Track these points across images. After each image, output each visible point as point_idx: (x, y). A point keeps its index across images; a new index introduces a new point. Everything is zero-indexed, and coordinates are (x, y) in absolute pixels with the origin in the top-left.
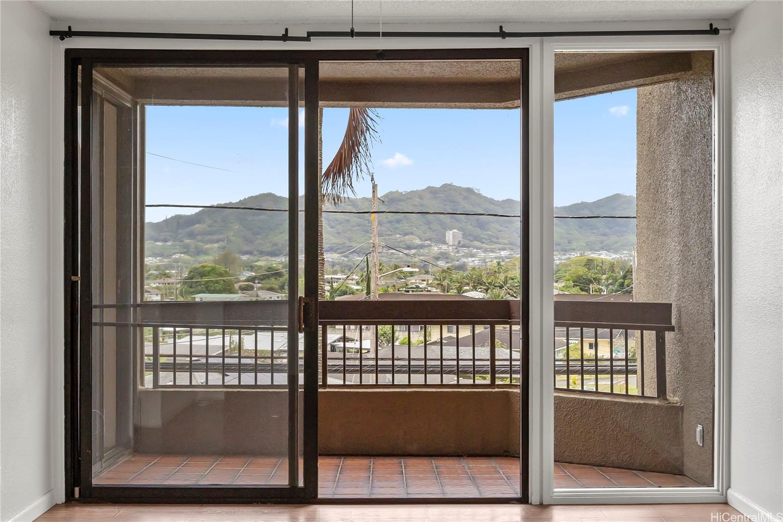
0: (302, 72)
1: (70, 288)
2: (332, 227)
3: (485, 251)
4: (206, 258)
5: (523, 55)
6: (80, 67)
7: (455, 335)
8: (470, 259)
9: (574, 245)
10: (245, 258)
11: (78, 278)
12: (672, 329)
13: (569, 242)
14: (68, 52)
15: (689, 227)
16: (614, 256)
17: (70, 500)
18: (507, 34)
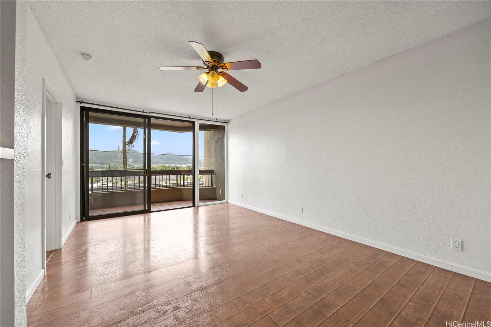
0: (147, 120)
1: (82, 167)
2: (97, 158)
3: (139, 164)
5: (193, 122)
6: (84, 111)
7: (133, 182)
8: (135, 166)
9: (160, 163)
11: (84, 164)
12: (214, 174)
13: (159, 162)
14: (81, 107)
15: (217, 156)
16: (169, 165)
17: (82, 220)
18: (191, 118)
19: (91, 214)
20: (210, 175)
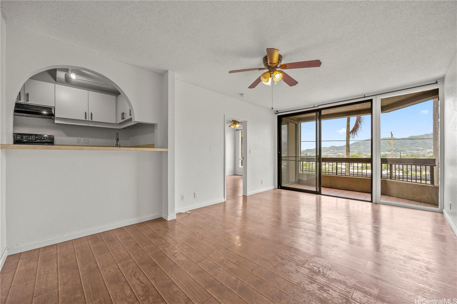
1: (278, 154)
4: (354, 153)
5: (371, 101)
6: (283, 119)
10: (365, 153)
11: (280, 152)
12: (435, 166)
14: (278, 116)
17: (278, 188)
18: (366, 97)
19: (283, 185)
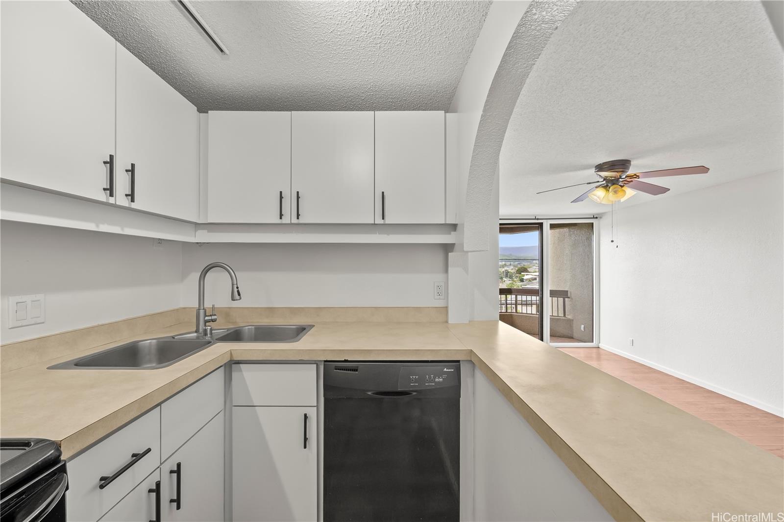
5: (541, 224)
12: (568, 297)
15: (575, 270)
18: (538, 219)
20: (562, 299)
